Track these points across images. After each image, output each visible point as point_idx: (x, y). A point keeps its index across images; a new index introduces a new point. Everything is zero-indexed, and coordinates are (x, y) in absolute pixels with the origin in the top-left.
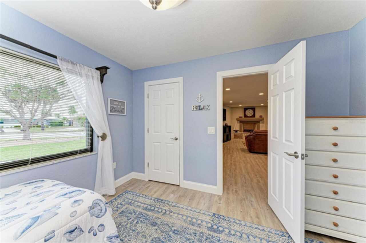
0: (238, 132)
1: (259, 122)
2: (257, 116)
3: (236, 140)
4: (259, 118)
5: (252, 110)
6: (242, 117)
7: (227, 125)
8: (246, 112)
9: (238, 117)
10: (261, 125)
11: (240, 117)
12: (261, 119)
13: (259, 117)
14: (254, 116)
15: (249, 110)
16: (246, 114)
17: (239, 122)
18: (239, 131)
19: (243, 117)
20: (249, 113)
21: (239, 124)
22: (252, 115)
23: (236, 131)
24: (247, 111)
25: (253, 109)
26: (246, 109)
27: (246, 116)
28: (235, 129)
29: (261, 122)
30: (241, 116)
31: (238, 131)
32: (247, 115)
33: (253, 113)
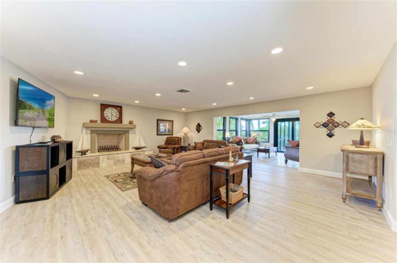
0: (88, 154)
1: (128, 132)
2: (125, 121)
3: (84, 171)
4: (127, 125)
5: (116, 111)
6: (96, 122)
7: (59, 140)
8: (105, 112)
9: (87, 121)
10: (131, 136)
11: (91, 121)
12: (131, 126)
13: (128, 123)
14: (120, 120)
15: (110, 108)
16: (105, 115)
17: (89, 131)
18: (89, 152)
19: (99, 121)
20: (111, 114)
21: (89, 136)
22: (116, 119)
23: (83, 153)
24: (107, 110)
25: (119, 108)
26: (104, 107)
27: (104, 120)
28: (79, 149)
29: (130, 132)
30: (94, 119)
31: (87, 151)
32: (107, 118)
33: (118, 116)
